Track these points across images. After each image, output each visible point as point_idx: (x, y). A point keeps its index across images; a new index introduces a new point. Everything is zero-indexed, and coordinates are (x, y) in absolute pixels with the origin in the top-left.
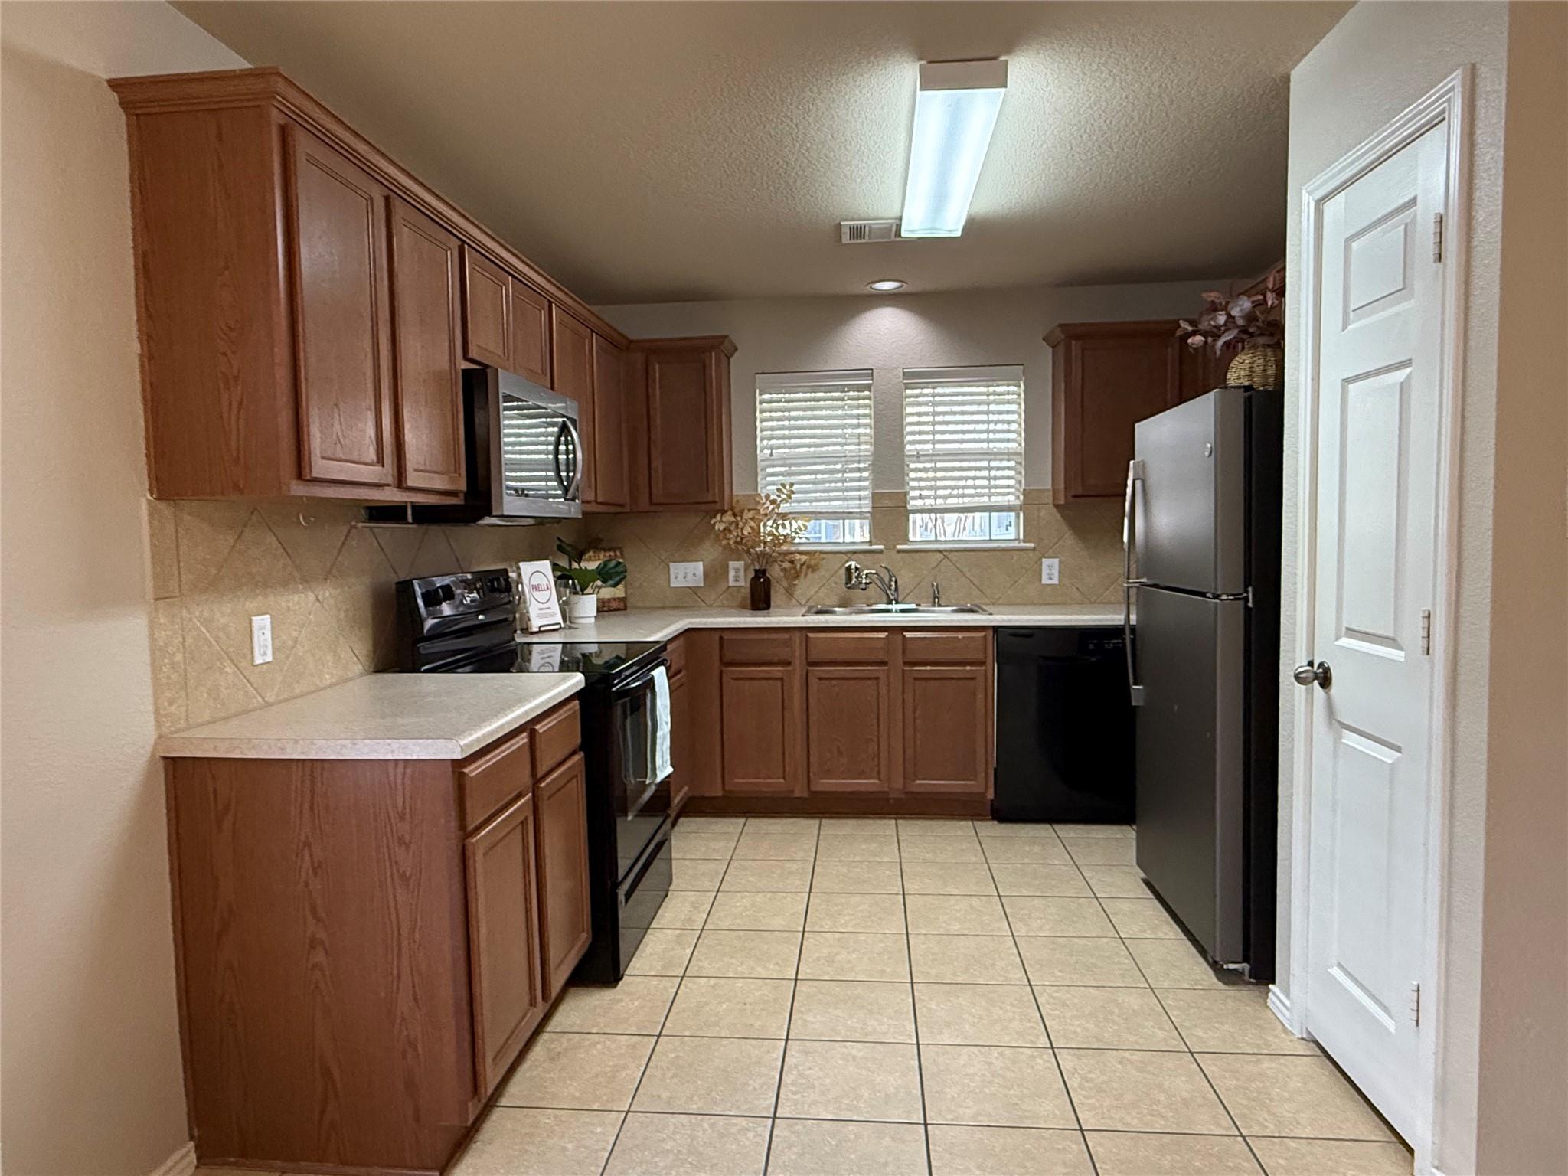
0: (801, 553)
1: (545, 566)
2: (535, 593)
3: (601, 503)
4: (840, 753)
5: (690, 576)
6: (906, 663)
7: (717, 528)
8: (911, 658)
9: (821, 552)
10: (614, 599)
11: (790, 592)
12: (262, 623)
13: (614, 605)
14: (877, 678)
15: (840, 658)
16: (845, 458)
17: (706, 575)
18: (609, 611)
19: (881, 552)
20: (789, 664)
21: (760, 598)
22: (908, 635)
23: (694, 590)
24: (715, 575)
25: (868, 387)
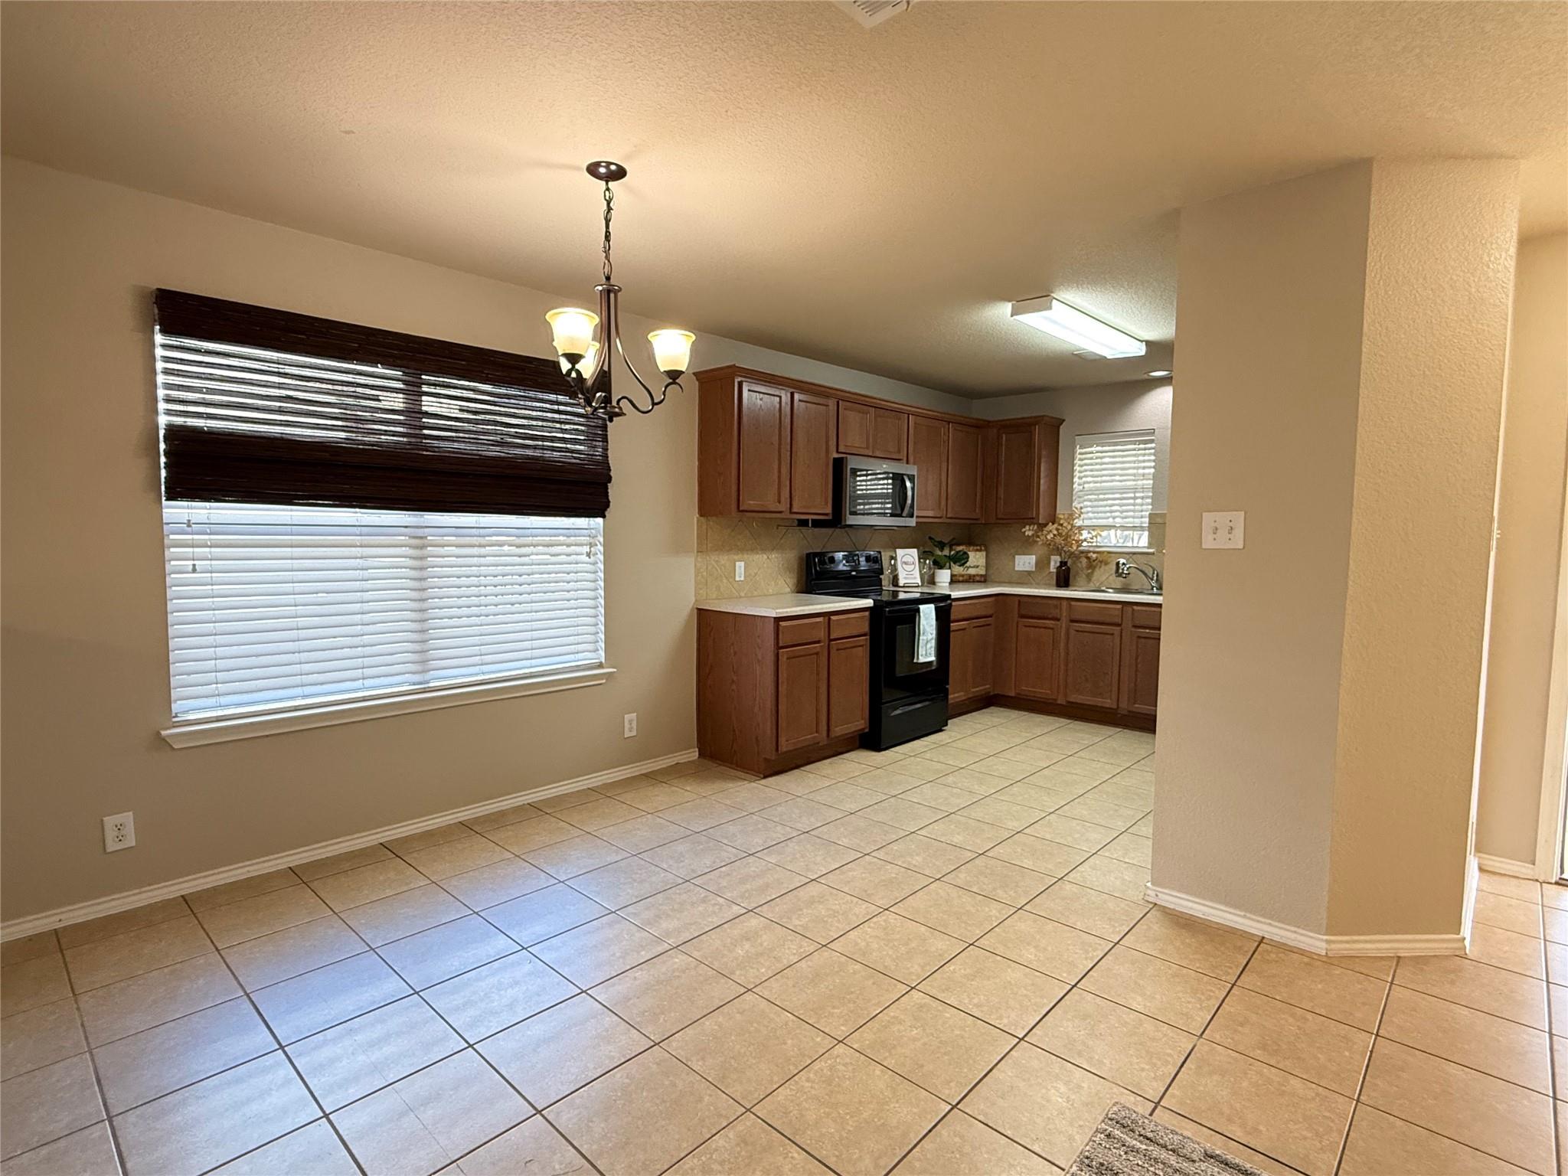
0: (1094, 552)
1: (914, 552)
2: (904, 566)
3: (949, 518)
4: (1087, 680)
5: (1027, 564)
6: (1135, 626)
7: (1026, 534)
8: (1137, 623)
9: (1109, 553)
10: (977, 575)
11: (1089, 577)
12: (740, 566)
13: (978, 578)
14: (1112, 634)
15: (1090, 618)
16: (1135, 490)
17: (1037, 563)
18: (974, 582)
19: (1153, 554)
20: (1058, 620)
21: (1064, 579)
22: (1135, 607)
23: (1029, 573)
24: (1042, 564)
25: (1152, 441)
